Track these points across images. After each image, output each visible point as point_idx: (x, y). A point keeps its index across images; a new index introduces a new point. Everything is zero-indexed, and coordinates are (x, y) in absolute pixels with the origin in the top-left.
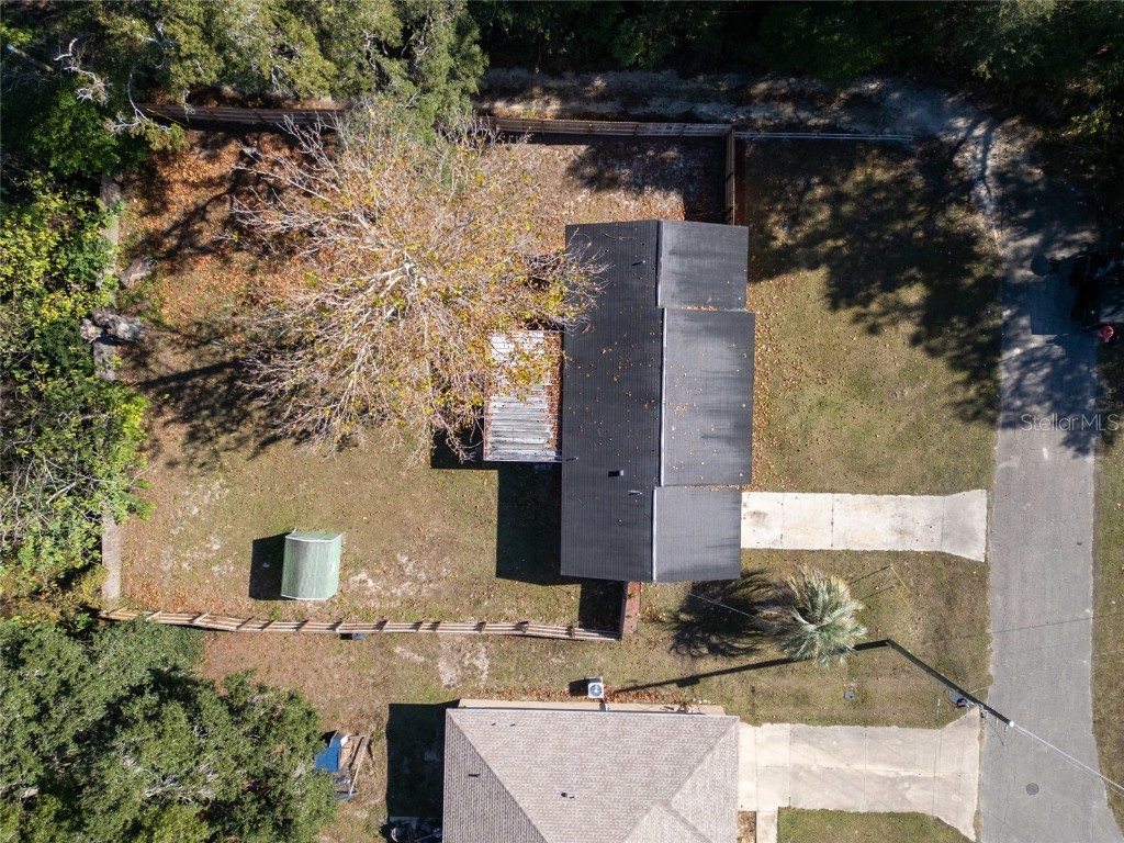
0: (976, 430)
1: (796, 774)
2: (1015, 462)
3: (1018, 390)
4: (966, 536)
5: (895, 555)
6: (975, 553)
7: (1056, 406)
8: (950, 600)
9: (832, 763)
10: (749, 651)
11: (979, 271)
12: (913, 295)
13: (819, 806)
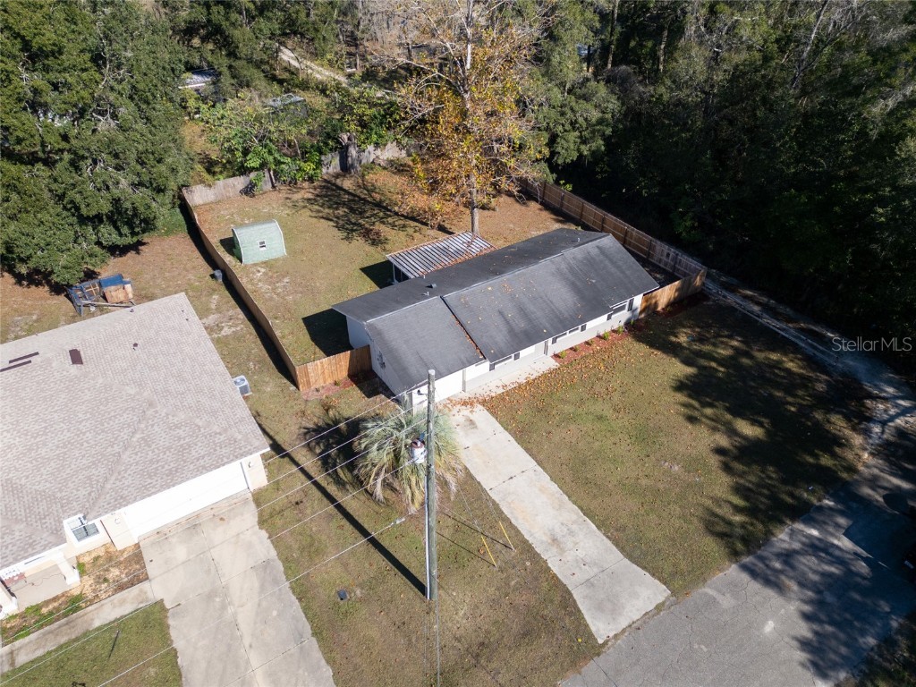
0: (711, 545)
1: (215, 596)
2: (726, 602)
3: (787, 557)
4: (610, 606)
5: (527, 549)
6: (601, 628)
7: (820, 603)
8: (527, 634)
9: (245, 627)
10: (339, 482)
11: (826, 461)
12: (748, 429)
13: (178, 644)
